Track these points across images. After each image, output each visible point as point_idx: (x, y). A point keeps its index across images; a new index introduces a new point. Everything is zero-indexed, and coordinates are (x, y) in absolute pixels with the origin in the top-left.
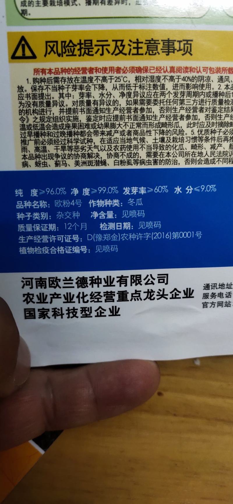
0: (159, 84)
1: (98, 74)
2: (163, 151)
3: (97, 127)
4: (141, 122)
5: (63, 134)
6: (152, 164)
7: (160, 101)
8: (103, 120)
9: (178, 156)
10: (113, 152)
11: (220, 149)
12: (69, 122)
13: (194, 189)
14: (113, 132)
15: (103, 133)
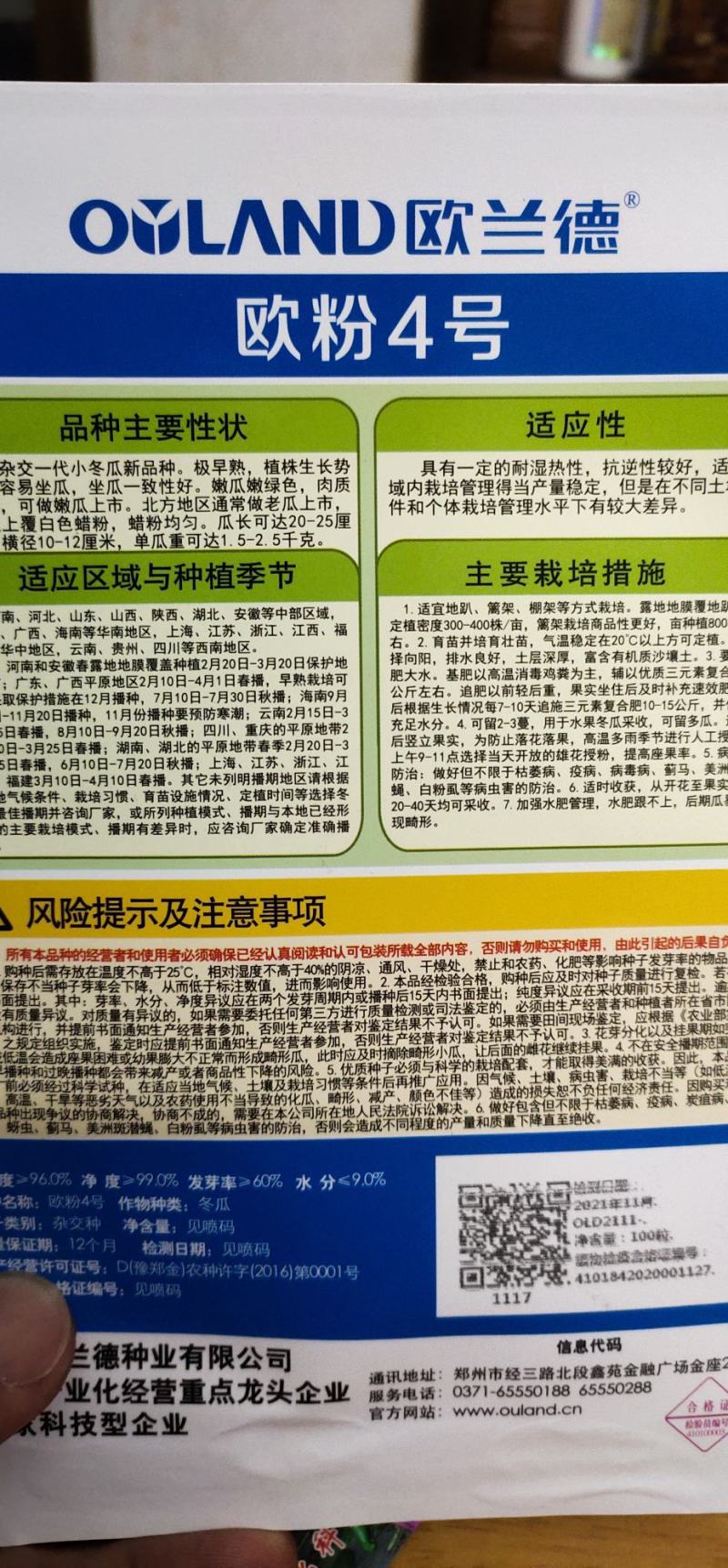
0: (257, 980)
1: (134, 963)
2: (269, 1107)
3: (131, 1060)
4: (223, 1051)
5: (63, 1072)
6: (248, 1131)
7: (261, 1011)
8: (144, 1048)
9: (301, 1116)
10: (165, 1109)
11: (390, 1101)
12: (76, 1051)
13: (337, 1180)
14: (165, 1071)
15: (144, 1073)
